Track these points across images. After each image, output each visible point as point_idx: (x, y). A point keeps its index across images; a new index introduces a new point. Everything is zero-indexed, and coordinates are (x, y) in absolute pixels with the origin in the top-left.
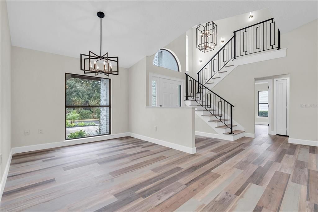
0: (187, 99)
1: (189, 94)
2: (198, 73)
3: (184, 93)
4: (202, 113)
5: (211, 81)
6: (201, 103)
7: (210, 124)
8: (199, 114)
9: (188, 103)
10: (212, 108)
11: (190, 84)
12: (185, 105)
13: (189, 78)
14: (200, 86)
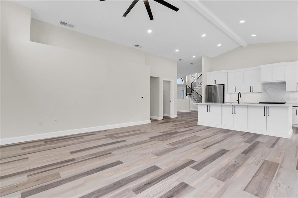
0: (187, 96)
1: (187, 94)
2: (191, 84)
3: (185, 93)
4: (193, 101)
5: (197, 88)
6: (193, 97)
7: (194, 103)
8: (192, 102)
9: (187, 97)
10: (197, 99)
11: (188, 89)
12: (186, 98)
13: (187, 87)
14: (192, 90)
